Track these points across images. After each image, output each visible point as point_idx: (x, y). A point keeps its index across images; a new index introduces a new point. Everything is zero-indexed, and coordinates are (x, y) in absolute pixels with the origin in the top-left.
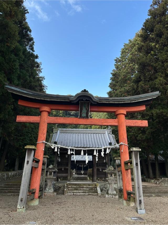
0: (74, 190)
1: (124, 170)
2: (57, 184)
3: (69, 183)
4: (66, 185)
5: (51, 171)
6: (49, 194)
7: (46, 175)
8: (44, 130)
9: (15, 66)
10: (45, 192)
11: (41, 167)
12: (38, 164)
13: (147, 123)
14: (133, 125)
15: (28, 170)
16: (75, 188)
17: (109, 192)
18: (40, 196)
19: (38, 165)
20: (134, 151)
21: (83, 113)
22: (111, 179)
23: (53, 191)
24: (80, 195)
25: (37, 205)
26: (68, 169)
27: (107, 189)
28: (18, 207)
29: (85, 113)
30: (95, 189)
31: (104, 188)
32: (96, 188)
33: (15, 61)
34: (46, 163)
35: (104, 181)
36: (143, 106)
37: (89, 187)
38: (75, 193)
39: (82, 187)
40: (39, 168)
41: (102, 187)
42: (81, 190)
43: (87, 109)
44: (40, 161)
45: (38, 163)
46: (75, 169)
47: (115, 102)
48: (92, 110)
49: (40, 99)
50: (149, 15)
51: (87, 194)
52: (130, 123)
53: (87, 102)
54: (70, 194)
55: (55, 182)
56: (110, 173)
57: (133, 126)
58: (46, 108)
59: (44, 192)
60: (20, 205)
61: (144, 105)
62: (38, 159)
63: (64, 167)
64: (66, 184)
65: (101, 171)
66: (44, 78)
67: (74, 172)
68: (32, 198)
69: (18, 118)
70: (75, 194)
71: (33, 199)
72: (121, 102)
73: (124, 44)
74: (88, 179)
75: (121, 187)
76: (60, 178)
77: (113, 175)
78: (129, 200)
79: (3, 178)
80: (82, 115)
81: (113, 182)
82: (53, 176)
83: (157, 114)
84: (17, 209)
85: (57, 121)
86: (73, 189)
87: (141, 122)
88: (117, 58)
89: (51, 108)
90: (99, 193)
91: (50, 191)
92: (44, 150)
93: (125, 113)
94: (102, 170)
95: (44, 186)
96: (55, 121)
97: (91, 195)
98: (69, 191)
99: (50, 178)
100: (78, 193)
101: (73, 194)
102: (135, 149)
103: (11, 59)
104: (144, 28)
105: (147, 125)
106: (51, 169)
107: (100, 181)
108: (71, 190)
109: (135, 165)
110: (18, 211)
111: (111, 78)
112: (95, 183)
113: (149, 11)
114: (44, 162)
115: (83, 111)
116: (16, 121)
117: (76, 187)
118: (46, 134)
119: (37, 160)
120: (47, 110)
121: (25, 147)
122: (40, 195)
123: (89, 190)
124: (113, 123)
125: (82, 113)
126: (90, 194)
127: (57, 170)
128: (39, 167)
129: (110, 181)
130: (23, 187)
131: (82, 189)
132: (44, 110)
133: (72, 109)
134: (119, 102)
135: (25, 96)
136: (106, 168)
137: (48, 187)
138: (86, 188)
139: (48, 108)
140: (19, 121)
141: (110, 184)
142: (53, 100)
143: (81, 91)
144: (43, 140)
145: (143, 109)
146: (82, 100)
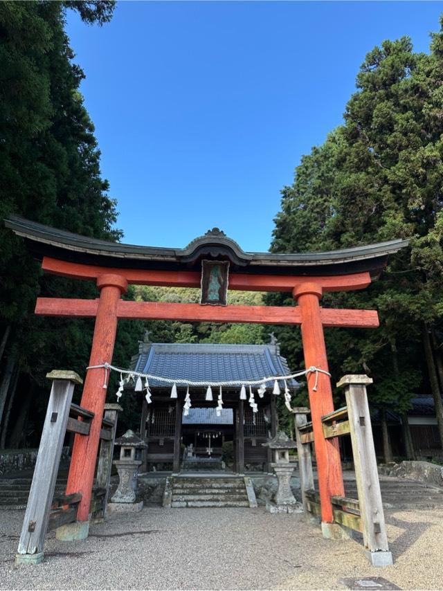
0: (189, 494)
1: (322, 439)
2: (146, 480)
3: (175, 477)
4: (167, 482)
5: (130, 446)
6: (124, 505)
8: (107, 335)
10: (112, 502)
11: (98, 434)
12: (88, 425)
13: (377, 318)
14: (341, 323)
15: (54, 440)
16: (190, 488)
17: (279, 499)
18: (98, 511)
19: (87, 428)
20: (352, 384)
21: (211, 291)
22: (283, 466)
23: (134, 497)
24: (204, 507)
25: (84, 540)
26: (172, 442)
27: (272, 489)
28: (21, 549)
29: (217, 291)
30: (242, 491)
31: (263, 489)
32: (245, 488)
34: (114, 425)
35: (260, 470)
36: (364, 274)
37: (226, 486)
38: (190, 501)
39: (208, 485)
40: (91, 436)
41: (258, 486)
42: (206, 494)
43: (222, 281)
44: (95, 417)
45: (88, 422)
46: (191, 445)
47: (293, 261)
48: (234, 283)
49: (98, 254)
50: (358, 86)
51: (220, 505)
52: (332, 317)
53: (222, 262)
54: (178, 504)
55: (141, 475)
56: (280, 449)
58: (114, 278)
59: (109, 502)
60: (25, 544)
61: (367, 272)
62: (90, 413)
63: (163, 438)
64: (169, 480)
65: (254, 447)
66: (121, 233)
67: (190, 451)
68: (69, 519)
69: (41, 303)
70: (190, 504)
71: (74, 522)
73: (302, 158)
74: (223, 466)
75: (310, 486)
76: (156, 466)
77: (287, 456)
78: (337, 521)
80: (209, 296)
81: (288, 473)
82: (135, 459)
84: (17, 556)
85: (142, 311)
86: (186, 492)
87: (360, 315)
88: (286, 187)
89: (129, 279)
90: (251, 500)
91: (123, 500)
92: (105, 387)
93: (320, 292)
94: (259, 442)
95: (108, 485)
96: (138, 311)
97: (230, 506)
98: (175, 496)
99: (126, 465)
100: (199, 502)
101: (185, 503)
102: (355, 379)
104: (349, 113)
105: (377, 323)
106: (129, 440)
108: (180, 494)
109: (356, 424)
111: (273, 231)
112: (241, 475)
114: (108, 422)
115: (211, 287)
116: (35, 312)
117: (192, 485)
118: (113, 345)
119: (86, 414)
120: (116, 283)
121: (48, 375)
122: (94, 510)
123: (227, 493)
124: (290, 318)
125: (209, 290)
126: (229, 503)
127: (145, 445)
128: (91, 433)
129: (280, 470)
131: (210, 492)
132: (104, 283)
133: (180, 280)
134: (302, 261)
135: (59, 245)
136: (268, 439)
137: (122, 488)
138: (218, 488)
139: (120, 277)
140: (42, 310)
141: (280, 479)
142: (132, 256)
143: (206, 232)
144: (105, 361)
145: (363, 283)
146: (209, 257)
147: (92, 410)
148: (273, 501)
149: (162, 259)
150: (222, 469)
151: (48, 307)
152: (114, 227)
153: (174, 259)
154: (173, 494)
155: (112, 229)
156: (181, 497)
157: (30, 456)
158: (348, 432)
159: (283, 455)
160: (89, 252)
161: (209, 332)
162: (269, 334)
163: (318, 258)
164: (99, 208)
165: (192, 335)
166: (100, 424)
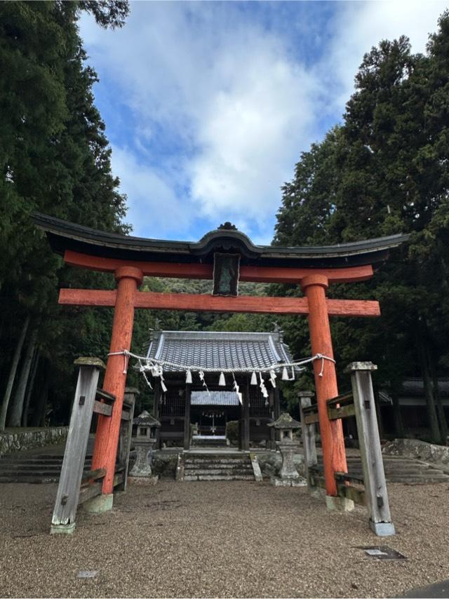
0: (200, 469)
1: (327, 420)
2: (159, 456)
3: (186, 453)
4: (179, 458)
5: (146, 425)
6: (141, 479)
7: (134, 434)
8: (125, 324)
9: (61, 189)
10: (132, 476)
11: (120, 415)
12: (111, 407)
13: (379, 308)
14: (345, 313)
15: (83, 421)
16: (200, 463)
17: (283, 473)
18: (118, 486)
19: (110, 410)
20: (359, 370)
21: (223, 282)
22: (286, 443)
23: (150, 472)
24: (213, 480)
25: (110, 510)
26: (183, 422)
27: (276, 465)
28: (55, 520)
29: (228, 282)
30: (248, 466)
31: (267, 464)
32: (251, 464)
33: (62, 177)
34: (131, 405)
35: (264, 447)
36: (367, 267)
37: (234, 462)
38: (201, 475)
39: (216, 461)
40: (113, 417)
41: (263, 461)
42: (215, 469)
43: (234, 273)
44: (117, 400)
45: (110, 404)
46: (197, 424)
47: (301, 254)
48: (245, 275)
49: (116, 247)
50: (358, 87)
51: (229, 479)
52: (337, 307)
53: (234, 255)
54: (189, 478)
55: (155, 451)
56: (284, 429)
57: (344, 315)
58: (131, 271)
59: (129, 475)
60: (58, 516)
61: (369, 264)
62: (111, 395)
63: (174, 418)
64: (181, 456)
65: (258, 426)
67: (195, 430)
68: (95, 492)
69: (64, 294)
70: (200, 478)
71: (99, 495)
72: (317, 254)
73: (301, 154)
74: (228, 443)
75: (313, 461)
76: (166, 442)
77: (291, 435)
78: (341, 494)
79: (38, 440)
80: (221, 287)
81: (292, 451)
82: (151, 438)
83: (385, 297)
84: (52, 526)
85: (157, 302)
86: (196, 467)
87: (363, 305)
88: (286, 183)
89: (144, 271)
90: (256, 474)
91: (142, 471)
92: (125, 372)
93: (326, 283)
94: (263, 423)
95: (128, 460)
97: (238, 480)
98: (187, 471)
99: (142, 443)
100: (209, 476)
101: (196, 477)
102: (361, 366)
103: (55, 171)
105: (378, 313)
106: (145, 420)
107: (254, 447)
108: (192, 469)
109: (362, 407)
110: (53, 531)
112: (246, 452)
113: (357, 77)
114: (127, 404)
115: (223, 279)
116: (59, 302)
117: (202, 461)
118: (131, 333)
119: (109, 397)
120: (133, 275)
121: (76, 362)
122: (116, 484)
123: (233, 468)
124: (298, 308)
125: (220, 282)
126: (236, 477)
127: (159, 424)
128: (113, 415)
129: (284, 447)
130: (69, 465)
131: (218, 467)
132: (125, 275)
133: (194, 272)
134: (310, 254)
135: (80, 239)
136: (271, 420)
137: (139, 463)
138: (225, 464)
139: (136, 269)
140: (64, 301)
141: (284, 455)
142: (148, 250)
143: (219, 226)
144: (124, 348)
145: (366, 275)
146: (221, 250)
147: (114, 393)
148: (278, 475)
149: (176, 251)
150: (227, 446)
151: (69, 298)
152: (124, 221)
153: (188, 252)
154: (186, 469)
155: (122, 223)
156: (192, 471)
157: (51, 433)
158: (352, 414)
159: (286, 434)
160: (108, 245)
161: (212, 320)
162: (273, 323)
163: (324, 251)
164: (110, 203)
165: (196, 323)
166: (121, 406)
